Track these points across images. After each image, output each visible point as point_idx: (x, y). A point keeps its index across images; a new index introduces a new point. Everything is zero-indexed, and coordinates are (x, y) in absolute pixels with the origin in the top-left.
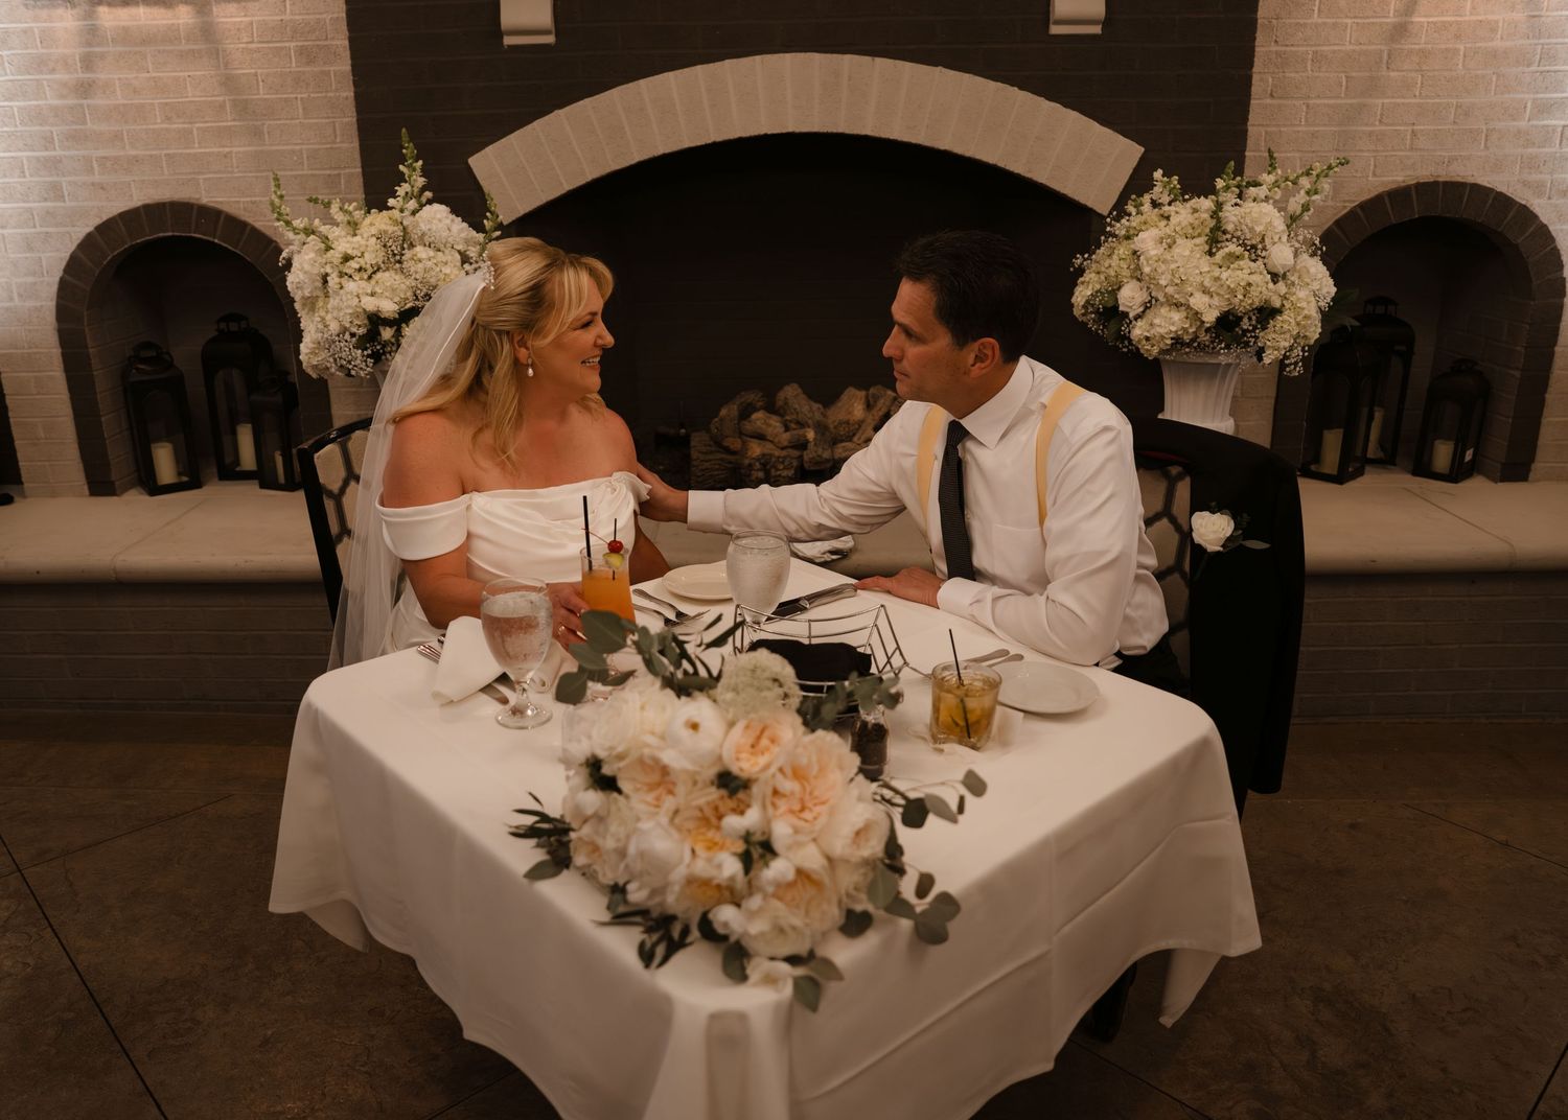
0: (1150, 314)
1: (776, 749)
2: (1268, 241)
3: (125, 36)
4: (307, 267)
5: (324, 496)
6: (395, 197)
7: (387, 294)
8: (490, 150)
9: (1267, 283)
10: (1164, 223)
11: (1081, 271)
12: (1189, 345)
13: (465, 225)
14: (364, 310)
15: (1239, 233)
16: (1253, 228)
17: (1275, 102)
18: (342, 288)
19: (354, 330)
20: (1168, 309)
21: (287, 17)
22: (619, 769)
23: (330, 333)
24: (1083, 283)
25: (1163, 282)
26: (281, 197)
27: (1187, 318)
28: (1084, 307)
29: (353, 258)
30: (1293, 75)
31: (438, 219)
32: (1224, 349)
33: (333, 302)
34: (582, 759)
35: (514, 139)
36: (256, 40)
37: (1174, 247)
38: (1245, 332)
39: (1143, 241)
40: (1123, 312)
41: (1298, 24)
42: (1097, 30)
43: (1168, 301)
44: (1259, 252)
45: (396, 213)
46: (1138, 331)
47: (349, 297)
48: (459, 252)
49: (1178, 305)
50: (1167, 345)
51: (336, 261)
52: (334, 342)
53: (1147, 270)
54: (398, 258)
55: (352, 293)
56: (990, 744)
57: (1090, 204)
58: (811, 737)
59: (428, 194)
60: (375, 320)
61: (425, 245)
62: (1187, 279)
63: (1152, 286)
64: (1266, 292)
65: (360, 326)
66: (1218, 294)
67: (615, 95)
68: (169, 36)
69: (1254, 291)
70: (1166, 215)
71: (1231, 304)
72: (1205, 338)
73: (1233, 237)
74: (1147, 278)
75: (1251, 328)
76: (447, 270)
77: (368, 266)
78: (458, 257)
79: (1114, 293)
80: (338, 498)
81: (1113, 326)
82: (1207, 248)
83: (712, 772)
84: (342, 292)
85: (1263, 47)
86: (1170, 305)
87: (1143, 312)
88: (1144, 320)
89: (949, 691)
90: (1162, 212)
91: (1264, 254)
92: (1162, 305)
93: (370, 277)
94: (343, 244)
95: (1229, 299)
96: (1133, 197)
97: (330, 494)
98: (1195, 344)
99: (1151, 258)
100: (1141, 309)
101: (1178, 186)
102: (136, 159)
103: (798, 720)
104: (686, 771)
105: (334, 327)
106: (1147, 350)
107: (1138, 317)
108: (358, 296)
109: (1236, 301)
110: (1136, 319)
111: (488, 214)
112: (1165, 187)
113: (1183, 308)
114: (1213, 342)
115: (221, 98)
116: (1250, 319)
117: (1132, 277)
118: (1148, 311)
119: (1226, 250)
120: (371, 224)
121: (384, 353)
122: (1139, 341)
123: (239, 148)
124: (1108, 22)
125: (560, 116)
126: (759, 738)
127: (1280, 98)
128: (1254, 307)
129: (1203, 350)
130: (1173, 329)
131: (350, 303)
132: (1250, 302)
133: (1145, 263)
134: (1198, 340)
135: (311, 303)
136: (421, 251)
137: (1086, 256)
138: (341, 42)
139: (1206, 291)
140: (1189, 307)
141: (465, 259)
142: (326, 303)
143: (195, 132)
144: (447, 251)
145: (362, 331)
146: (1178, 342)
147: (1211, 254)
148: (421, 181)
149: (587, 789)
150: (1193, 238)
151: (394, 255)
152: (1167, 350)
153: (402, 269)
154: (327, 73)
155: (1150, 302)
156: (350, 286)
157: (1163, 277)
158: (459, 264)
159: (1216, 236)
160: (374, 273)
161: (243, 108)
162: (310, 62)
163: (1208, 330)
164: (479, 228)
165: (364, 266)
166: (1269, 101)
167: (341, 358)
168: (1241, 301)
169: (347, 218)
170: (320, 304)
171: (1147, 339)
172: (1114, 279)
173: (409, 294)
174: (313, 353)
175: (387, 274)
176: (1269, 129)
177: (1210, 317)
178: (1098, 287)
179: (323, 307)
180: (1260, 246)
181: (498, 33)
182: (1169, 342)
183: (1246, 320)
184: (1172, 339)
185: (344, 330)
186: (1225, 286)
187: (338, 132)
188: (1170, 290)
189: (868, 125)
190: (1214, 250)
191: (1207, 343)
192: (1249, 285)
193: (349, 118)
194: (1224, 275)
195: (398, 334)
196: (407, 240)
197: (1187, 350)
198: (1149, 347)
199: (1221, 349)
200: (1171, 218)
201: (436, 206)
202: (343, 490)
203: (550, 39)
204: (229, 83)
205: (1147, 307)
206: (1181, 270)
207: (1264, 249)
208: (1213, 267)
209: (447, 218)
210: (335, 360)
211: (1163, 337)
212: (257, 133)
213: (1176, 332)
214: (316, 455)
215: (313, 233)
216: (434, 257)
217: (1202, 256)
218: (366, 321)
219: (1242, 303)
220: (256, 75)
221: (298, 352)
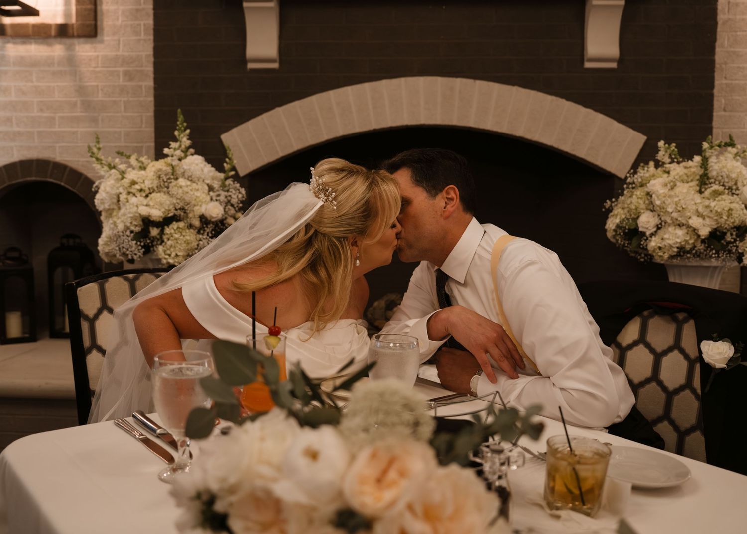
0: (660, 232)
1: (404, 483)
2: (739, 184)
3: (21, 61)
4: (108, 189)
5: (82, 319)
6: (170, 149)
7: (157, 206)
8: (235, 131)
9: (742, 210)
10: (666, 175)
11: (610, 210)
12: (688, 252)
13: (213, 169)
14: (140, 214)
15: (720, 178)
16: (729, 175)
17: (727, 113)
18: (128, 202)
19: (133, 228)
20: (673, 228)
21: (120, 53)
22: (231, 504)
23: (117, 230)
24: (612, 216)
25: (670, 210)
26: (99, 149)
27: (687, 233)
28: (615, 230)
29: (137, 183)
30: (737, 97)
31: (196, 164)
32: (715, 254)
33: (122, 211)
34: (192, 493)
35: (250, 125)
36: (100, 65)
37: (675, 188)
38: (729, 243)
39: (654, 185)
40: (641, 232)
41: (738, 67)
42: (614, 65)
43: (673, 222)
44: (734, 191)
45: (169, 160)
46: (653, 243)
47: (131, 206)
48: (208, 185)
49: (680, 225)
50: (674, 251)
51: (127, 185)
52: (119, 236)
53: (658, 202)
54: (166, 184)
55: (133, 204)
56: (601, 512)
57: (613, 171)
58: (442, 471)
59: (192, 151)
60: (147, 222)
61: (185, 178)
62: (687, 208)
63: (662, 213)
64: (742, 215)
65: (136, 226)
66: (709, 217)
67: (315, 100)
68: (49, 62)
69: (735, 214)
70: (667, 170)
71: (718, 223)
72: (700, 247)
73: (715, 180)
74: (658, 208)
75: (732, 240)
76: (198, 194)
77: (147, 189)
78: (206, 188)
79: (636, 219)
80: (92, 321)
81: (635, 241)
82: (698, 188)
83: (329, 509)
84: (128, 204)
85: (719, 81)
86: (675, 226)
87: (656, 232)
88: (657, 236)
89: (563, 459)
90: (664, 169)
91: (737, 192)
92: (669, 225)
93: (147, 196)
94: (132, 175)
95: (716, 220)
96: (642, 165)
97: (86, 318)
98: (694, 251)
99: (660, 195)
100: (655, 229)
101: (676, 150)
102: (19, 134)
103: (430, 453)
104: (299, 506)
105: (121, 226)
106: (661, 256)
107: (652, 235)
108: (137, 206)
109: (722, 221)
110: (651, 237)
111: (227, 160)
112: (666, 152)
113: (684, 227)
114: (705, 250)
115: (74, 99)
116: (731, 234)
117: (647, 209)
118: (659, 231)
119: (712, 189)
120: (153, 166)
121: (153, 246)
122: (654, 251)
123: (83, 129)
124: (621, 61)
125: (279, 111)
126: (385, 472)
127: (731, 111)
128: (735, 224)
129: (699, 256)
130: (679, 240)
131: (131, 210)
132: (732, 221)
133: (656, 199)
134: (696, 248)
135: (110, 212)
136: (182, 182)
137: (613, 200)
138: (150, 69)
139: (699, 215)
140: (689, 226)
141: (211, 189)
142: (118, 213)
143: (57, 118)
144: (199, 183)
145: (138, 229)
146: (682, 251)
147: (700, 192)
148: (188, 143)
149: (194, 527)
150: (688, 182)
151: (164, 182)
152: (675, 255)
153: (168, 193)
154: (141, 87)
155: (661, 224)
156: (133, 200)
157: (670, 206)
158: (206, 191)
159: (704, 181)
160: (150, 193)
161: (87, 105)
162: (131, 79)
163: (703, 241)
164: (220, 169)
165: (144, 188)
166: (723, 113)
167: (123, 247)
168: (726, 220)
169: (139, 165)
170: (114, 213)
171: (660, 248)
172: (635, 211)
173: (171, 207)
174: (106, 244)
175: (159, 194)
176: (724, 130)
177: (704, 232)
178: (624, 216)
179: (116, 215)
180: (734, 187)
181: (243, 61)
182: (676, 250)
183: (728, 234)
184: (678, 248)
185: (127, 228)
186: (714, 212)
187: (144, 121)
188: (675, 215)
189: (472, 121)
190: (703, 190)
191: (702, 250)
192: (730, 209)
193: (151, 113)
194: (713, 204)
195: (162, 233)
196: (174, 175)
197: (689, 255)
198: (661, 254)
199: (713, 254)
200: (671, 173)
201: (196, 157)
202: (97, 316)
203: (276, 66)
204: (81, 90)
205: (659, 228)
206: (682, 202)
207: (737, 189)
208: (704, 200)
209: (201, 163)
210: (119, 248)
211: (671, 246)
212: (94, 120)
213: (680, 243)
214: (79, 289)
215: (114, 167)
216: (190, 186)
217: (695, 193)
218: (141, 223)
219: (726, 222)
220: (97, 86)
221: (97, 245)
